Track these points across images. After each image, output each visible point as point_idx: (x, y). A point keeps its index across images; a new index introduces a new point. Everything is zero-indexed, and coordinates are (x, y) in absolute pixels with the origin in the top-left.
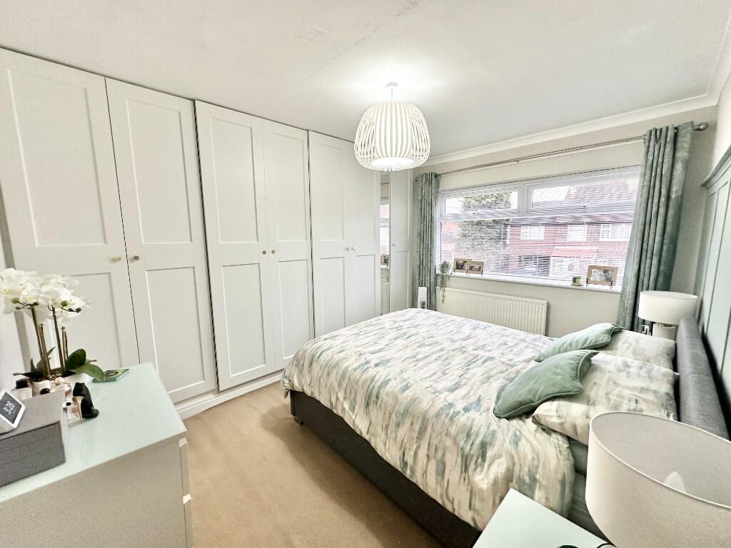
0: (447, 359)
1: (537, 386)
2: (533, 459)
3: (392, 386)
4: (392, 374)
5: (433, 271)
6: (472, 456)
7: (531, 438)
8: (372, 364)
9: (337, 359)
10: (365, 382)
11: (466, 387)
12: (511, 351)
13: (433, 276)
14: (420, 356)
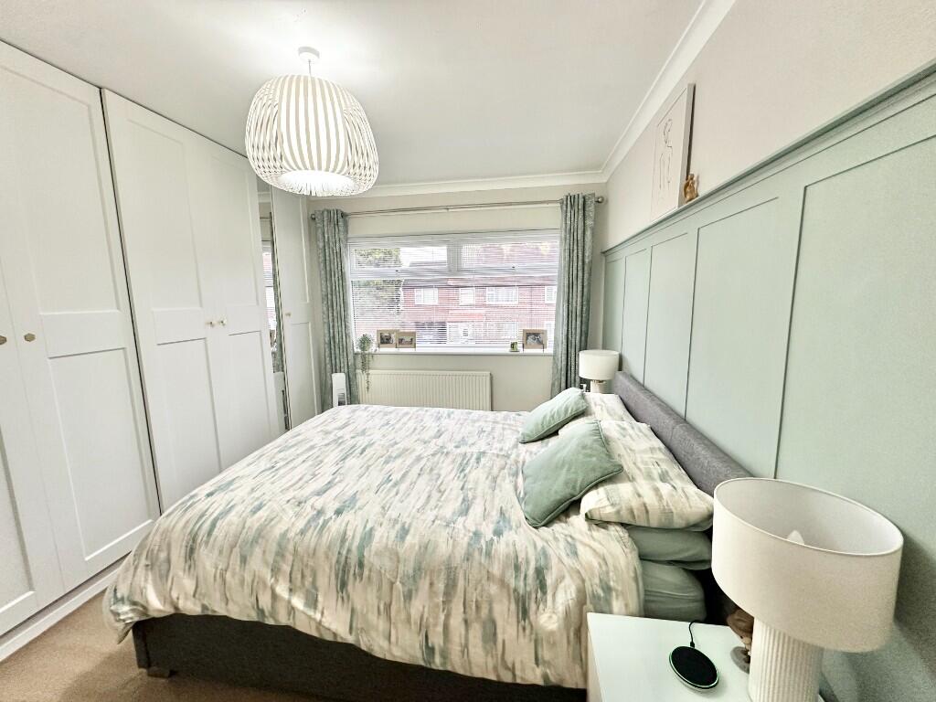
0: (432, 470)
1: (573, 476)
2: (600, 566)
3: (382, 537)
4: (372, 518)
5: (350, 350)
6: (530, 593)
7: (587, 540)
8: (330, 513)
9: (256, 525)
10: (329, 547)
11: (477, 501)
12: (494, 438)
13: (351, 357)
14: (395, 477)
